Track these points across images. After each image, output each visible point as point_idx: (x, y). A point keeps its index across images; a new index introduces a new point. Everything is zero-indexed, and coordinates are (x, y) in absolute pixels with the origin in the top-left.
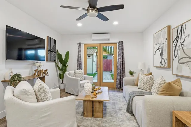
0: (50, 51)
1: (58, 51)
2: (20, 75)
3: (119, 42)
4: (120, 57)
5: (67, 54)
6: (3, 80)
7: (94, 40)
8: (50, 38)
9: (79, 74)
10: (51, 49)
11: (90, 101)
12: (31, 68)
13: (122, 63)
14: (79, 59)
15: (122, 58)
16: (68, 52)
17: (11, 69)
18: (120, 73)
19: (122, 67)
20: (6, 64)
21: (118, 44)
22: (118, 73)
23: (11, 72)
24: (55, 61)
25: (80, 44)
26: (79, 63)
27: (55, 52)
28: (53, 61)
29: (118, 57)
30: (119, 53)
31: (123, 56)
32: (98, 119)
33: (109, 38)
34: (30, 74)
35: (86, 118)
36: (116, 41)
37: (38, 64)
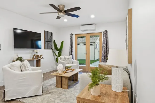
0: (47, 41)
1: (54, 41)
2: (21, 57)
3: (104, 32)
4: (104, 45)
5: (62, 43)
6: (13, 60)
7: (82, 31)
8: (47, 32)
9: (67, 58)
10: (48, 40)
11: (60, 76)
12: (32, 53)
13: (105, 50)
14: (71, 47)
15: (106, 45)
16: (63, 42)
17: (17, 54)
18: (104, 59)
19: (105, 54)
20: (14, 51)
21: (103, 33)
22: (102, 59)
23: (17, 56)
24: (52, 49)
25: (72, 35)
26: (71, 50)
27: (52, 42)
28: (50, 49)
29: (103, 45)
30: (103, 41)
31: (107, 44)
32: (64, 89)
33: (94, 28)
34: (31, 57)
35: (57, 88)
36: (101, 30)
37: (35, 51)
